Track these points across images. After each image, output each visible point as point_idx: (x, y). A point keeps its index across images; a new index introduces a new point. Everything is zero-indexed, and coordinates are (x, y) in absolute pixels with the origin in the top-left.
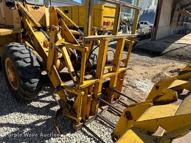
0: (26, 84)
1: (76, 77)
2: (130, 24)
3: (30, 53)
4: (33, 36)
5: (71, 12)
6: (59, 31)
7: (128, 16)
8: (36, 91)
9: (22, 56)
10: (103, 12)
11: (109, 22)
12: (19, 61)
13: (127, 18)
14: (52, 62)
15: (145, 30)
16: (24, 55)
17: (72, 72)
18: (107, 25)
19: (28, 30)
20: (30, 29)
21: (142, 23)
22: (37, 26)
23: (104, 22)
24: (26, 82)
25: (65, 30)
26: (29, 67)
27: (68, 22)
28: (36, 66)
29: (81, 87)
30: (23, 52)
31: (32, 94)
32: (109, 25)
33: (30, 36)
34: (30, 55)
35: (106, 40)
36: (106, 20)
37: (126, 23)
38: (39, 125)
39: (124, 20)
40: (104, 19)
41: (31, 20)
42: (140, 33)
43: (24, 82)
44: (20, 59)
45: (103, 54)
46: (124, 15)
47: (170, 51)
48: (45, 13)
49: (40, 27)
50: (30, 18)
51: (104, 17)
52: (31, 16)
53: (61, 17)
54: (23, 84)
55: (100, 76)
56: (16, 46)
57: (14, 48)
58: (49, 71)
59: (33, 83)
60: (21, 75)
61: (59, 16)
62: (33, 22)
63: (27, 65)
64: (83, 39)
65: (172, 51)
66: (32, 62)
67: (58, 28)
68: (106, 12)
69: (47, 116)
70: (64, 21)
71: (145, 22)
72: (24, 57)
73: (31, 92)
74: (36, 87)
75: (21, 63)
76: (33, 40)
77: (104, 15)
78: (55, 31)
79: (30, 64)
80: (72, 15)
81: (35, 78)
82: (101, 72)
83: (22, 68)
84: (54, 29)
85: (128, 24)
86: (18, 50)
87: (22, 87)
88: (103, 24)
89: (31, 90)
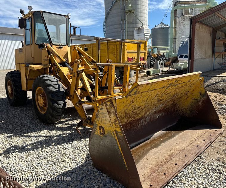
0: (54, 105)
1: (93, 96)
2: (166, 59)
3: (57, 81)
4: (58, 70)
5: (92, 50)
6: (80, 63)
7: (165, 49)
8: (61, 112)
9: (52, 83)
10: (126, 48)
11: (133, 58)
12: (49, 87)
13: (164, 52)
14: (75, 88)
15: (182, 65)
16: (53, 82)
17: (90, 92)
18: (132, 61)
19: (54, 66)
20: (56, 65)
21: (181, 57)
22: (63, 61)
23: (128, 58)
24: (54, 103)
25: (85, 64)
26: (57, 91)
27: (87, 58)
28: (62, 91)
29: (96, 99)
30: (53, 80)
31: (58, 115)
32: (134, 60)
33: (56, 70)
34: (58, 83)
35: (113, 66)
36: (130, 56)
37: (160, 58)
38: (64, 136)
39: (157, 55)
40: (128, 55)
41: (58, 56)
42: (176, 68)
43: (53, 103)
44: (50, 85)
45: (112, 76)
46: (157, 49)
47: (209, 86)
48: (67, 52)
49: (65, 62)
50: (57, 55)
51: (128, 52)
52: (57, 54)
53: (81, 54)
54: (52, 105)
55: (111, 93)
56: (46, 76)
57: (46, 78)
58: (72, 96)
59: (60, 105)
60: (51, 98)
61: (80, 53)
62: (59, 58)
63: (55, 90)
64: (96, 64)
65: (211, 85)
66: (59, 88)
67: (79, 61)
68: (130, 47)
69: (71, 131)
70: (84, 57)
71: (185, 56)
72: (53, 84)
73: (58, 113)
74: (62, 108)
75: (51, 88)
76: (59, 72)
77: (127, 51)
78: (77, 63)
79: (57, 89)
80: (93, 53)
81: (61, 101)
82: (111, 89)
83: (52, 92)
84: (77, 61)
85: (162, 59)
86: (49, 79)
87: (51, 108)
88: (127, 60)
89: (58, 110)
